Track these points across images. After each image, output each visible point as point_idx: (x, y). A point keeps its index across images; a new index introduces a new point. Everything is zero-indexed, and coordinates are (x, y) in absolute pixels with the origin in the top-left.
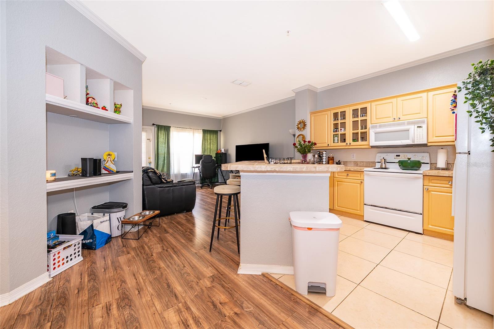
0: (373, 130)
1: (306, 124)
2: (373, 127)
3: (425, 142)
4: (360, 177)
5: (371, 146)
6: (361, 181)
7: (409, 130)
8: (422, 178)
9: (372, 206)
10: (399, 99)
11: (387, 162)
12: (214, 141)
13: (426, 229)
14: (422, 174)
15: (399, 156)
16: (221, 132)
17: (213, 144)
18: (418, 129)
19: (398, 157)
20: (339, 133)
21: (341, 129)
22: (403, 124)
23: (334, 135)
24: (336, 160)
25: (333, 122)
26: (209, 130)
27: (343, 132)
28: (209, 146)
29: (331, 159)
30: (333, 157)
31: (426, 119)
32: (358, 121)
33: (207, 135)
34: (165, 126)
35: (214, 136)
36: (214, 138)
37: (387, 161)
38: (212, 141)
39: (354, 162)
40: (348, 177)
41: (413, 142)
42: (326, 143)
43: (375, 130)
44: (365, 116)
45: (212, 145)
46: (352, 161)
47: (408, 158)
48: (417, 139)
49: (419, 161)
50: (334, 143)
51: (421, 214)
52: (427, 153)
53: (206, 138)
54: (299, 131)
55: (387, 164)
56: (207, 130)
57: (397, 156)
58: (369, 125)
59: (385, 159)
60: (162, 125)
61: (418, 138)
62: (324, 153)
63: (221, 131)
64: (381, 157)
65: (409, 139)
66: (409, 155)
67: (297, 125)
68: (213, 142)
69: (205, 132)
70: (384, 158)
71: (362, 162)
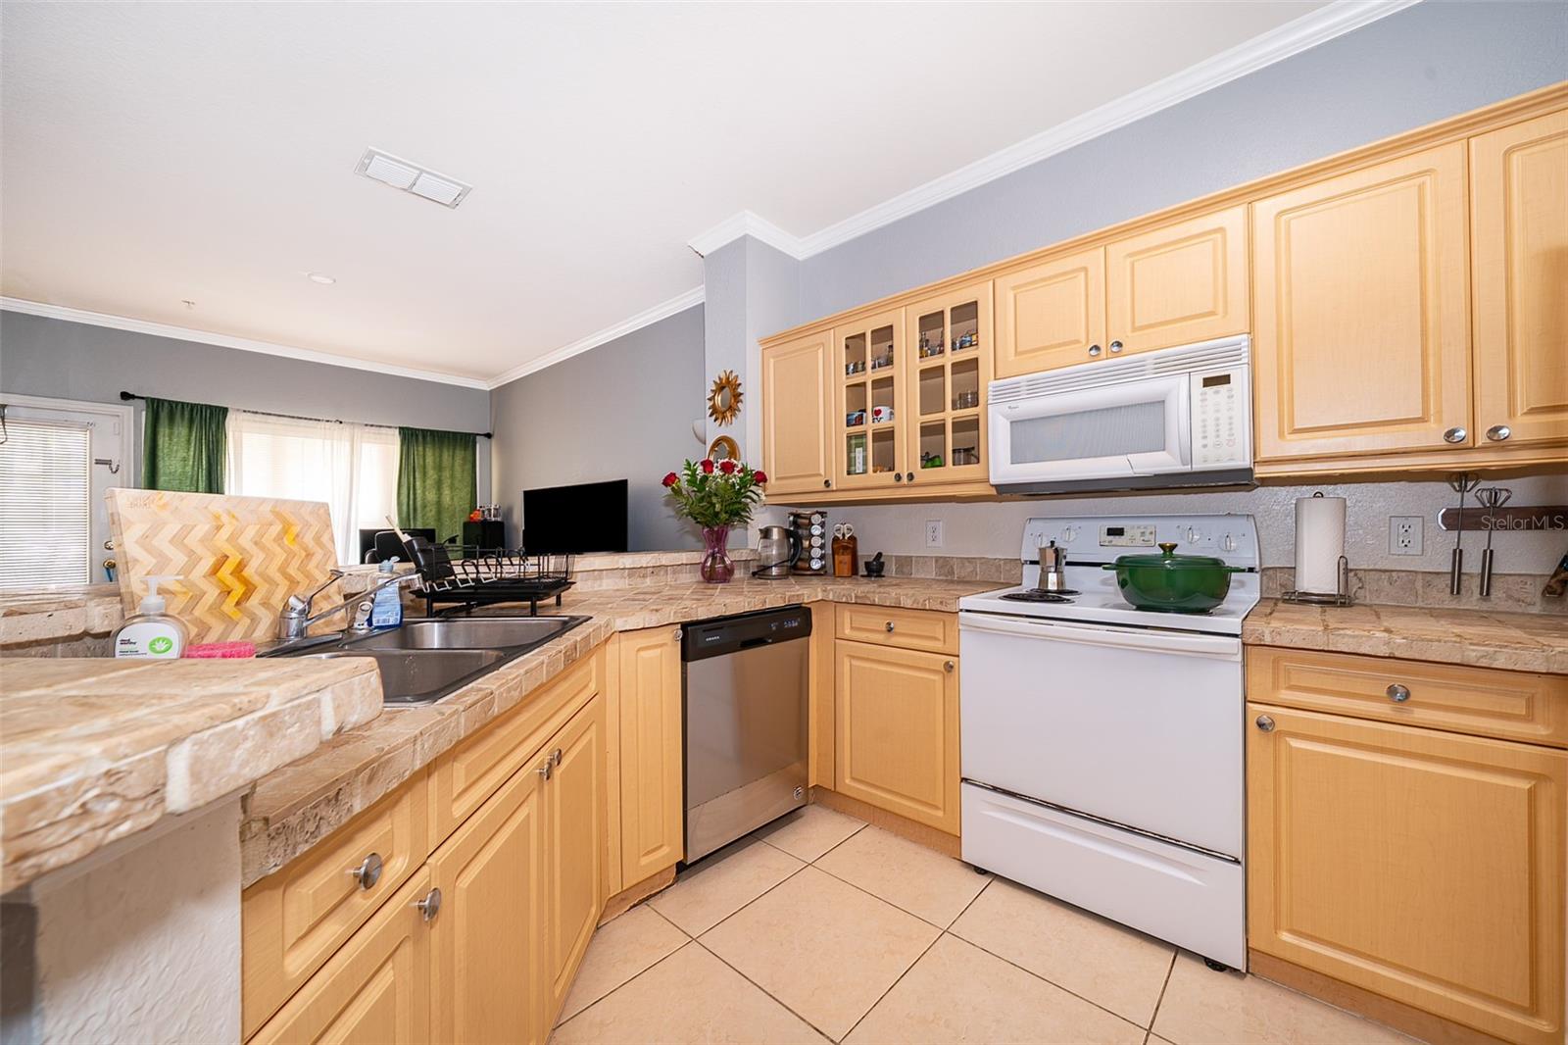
0: (1004, 407)
1: (740, 390)
2: (1003, 394)
3: (1243, 461)
4: (944, 641)
5: (997, 487)
6: (947, 663)
7: (1164, 401)
8: (1239, 658)
9: (995, 789)
10: (1119, 249)
11: (1068, 564)
12: (458, 475)
13: (1262, 948)
14: (1236, 636)
15: (1118, 532)
16: (494, 441)
17: (452, 487)
18: (1210, 390)
19: (1116, 539)
20: (870, 426)
21: (877, 408)
22: (1136, 371)
23: (849, 438)
24: (866, 552)
25: (845, 381)
26: (432, 432)
27: (884, 423)
28: (431, 496)
29: (845, 548)
30: (853, 539)
31: (1245, 336)
32: (943, 367)
33: (421, 449)
34: (193, 406)
35: (459, 454)
36: (458, 461)
37: (1068, 560)
38: (446, 474)
39: (937, 559)
40: (895, 640)
41: (1184, 465)
42: (820, 475)
43: (1013, 404)
44: (971, 345)
45: (446, 492)
46: (932, 557)
47: (1161, 546)
48: (1205, 446)
49: (1216, 563)
50: (849, 473)
51: (1237, 861)
52: (1244, 521)
53: (419, 462)
54: (719, 421)
55: (1067, 570)
56: (424, 432)
57: (1112, 532)
58: (988, 385)
59: (1056, 551)
60: (177, 403)
61: (1210, 441)
62: (816, 519)
63: (489, 436)
64: (1044, 539)
65: (1164, 450)
66: (1168, 531)
67: (710, 399)
68: (452, 477)
69: (409, 436)
70: (1052, 543)
71: (967, 558)
